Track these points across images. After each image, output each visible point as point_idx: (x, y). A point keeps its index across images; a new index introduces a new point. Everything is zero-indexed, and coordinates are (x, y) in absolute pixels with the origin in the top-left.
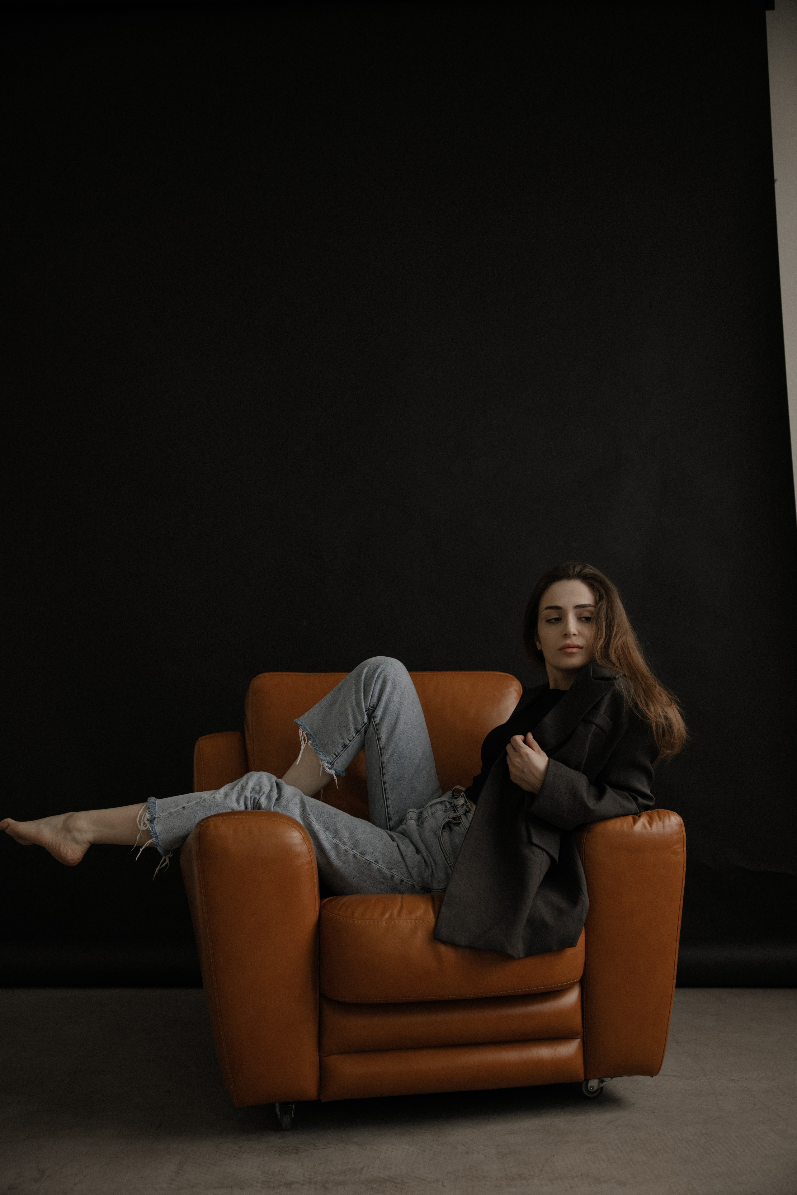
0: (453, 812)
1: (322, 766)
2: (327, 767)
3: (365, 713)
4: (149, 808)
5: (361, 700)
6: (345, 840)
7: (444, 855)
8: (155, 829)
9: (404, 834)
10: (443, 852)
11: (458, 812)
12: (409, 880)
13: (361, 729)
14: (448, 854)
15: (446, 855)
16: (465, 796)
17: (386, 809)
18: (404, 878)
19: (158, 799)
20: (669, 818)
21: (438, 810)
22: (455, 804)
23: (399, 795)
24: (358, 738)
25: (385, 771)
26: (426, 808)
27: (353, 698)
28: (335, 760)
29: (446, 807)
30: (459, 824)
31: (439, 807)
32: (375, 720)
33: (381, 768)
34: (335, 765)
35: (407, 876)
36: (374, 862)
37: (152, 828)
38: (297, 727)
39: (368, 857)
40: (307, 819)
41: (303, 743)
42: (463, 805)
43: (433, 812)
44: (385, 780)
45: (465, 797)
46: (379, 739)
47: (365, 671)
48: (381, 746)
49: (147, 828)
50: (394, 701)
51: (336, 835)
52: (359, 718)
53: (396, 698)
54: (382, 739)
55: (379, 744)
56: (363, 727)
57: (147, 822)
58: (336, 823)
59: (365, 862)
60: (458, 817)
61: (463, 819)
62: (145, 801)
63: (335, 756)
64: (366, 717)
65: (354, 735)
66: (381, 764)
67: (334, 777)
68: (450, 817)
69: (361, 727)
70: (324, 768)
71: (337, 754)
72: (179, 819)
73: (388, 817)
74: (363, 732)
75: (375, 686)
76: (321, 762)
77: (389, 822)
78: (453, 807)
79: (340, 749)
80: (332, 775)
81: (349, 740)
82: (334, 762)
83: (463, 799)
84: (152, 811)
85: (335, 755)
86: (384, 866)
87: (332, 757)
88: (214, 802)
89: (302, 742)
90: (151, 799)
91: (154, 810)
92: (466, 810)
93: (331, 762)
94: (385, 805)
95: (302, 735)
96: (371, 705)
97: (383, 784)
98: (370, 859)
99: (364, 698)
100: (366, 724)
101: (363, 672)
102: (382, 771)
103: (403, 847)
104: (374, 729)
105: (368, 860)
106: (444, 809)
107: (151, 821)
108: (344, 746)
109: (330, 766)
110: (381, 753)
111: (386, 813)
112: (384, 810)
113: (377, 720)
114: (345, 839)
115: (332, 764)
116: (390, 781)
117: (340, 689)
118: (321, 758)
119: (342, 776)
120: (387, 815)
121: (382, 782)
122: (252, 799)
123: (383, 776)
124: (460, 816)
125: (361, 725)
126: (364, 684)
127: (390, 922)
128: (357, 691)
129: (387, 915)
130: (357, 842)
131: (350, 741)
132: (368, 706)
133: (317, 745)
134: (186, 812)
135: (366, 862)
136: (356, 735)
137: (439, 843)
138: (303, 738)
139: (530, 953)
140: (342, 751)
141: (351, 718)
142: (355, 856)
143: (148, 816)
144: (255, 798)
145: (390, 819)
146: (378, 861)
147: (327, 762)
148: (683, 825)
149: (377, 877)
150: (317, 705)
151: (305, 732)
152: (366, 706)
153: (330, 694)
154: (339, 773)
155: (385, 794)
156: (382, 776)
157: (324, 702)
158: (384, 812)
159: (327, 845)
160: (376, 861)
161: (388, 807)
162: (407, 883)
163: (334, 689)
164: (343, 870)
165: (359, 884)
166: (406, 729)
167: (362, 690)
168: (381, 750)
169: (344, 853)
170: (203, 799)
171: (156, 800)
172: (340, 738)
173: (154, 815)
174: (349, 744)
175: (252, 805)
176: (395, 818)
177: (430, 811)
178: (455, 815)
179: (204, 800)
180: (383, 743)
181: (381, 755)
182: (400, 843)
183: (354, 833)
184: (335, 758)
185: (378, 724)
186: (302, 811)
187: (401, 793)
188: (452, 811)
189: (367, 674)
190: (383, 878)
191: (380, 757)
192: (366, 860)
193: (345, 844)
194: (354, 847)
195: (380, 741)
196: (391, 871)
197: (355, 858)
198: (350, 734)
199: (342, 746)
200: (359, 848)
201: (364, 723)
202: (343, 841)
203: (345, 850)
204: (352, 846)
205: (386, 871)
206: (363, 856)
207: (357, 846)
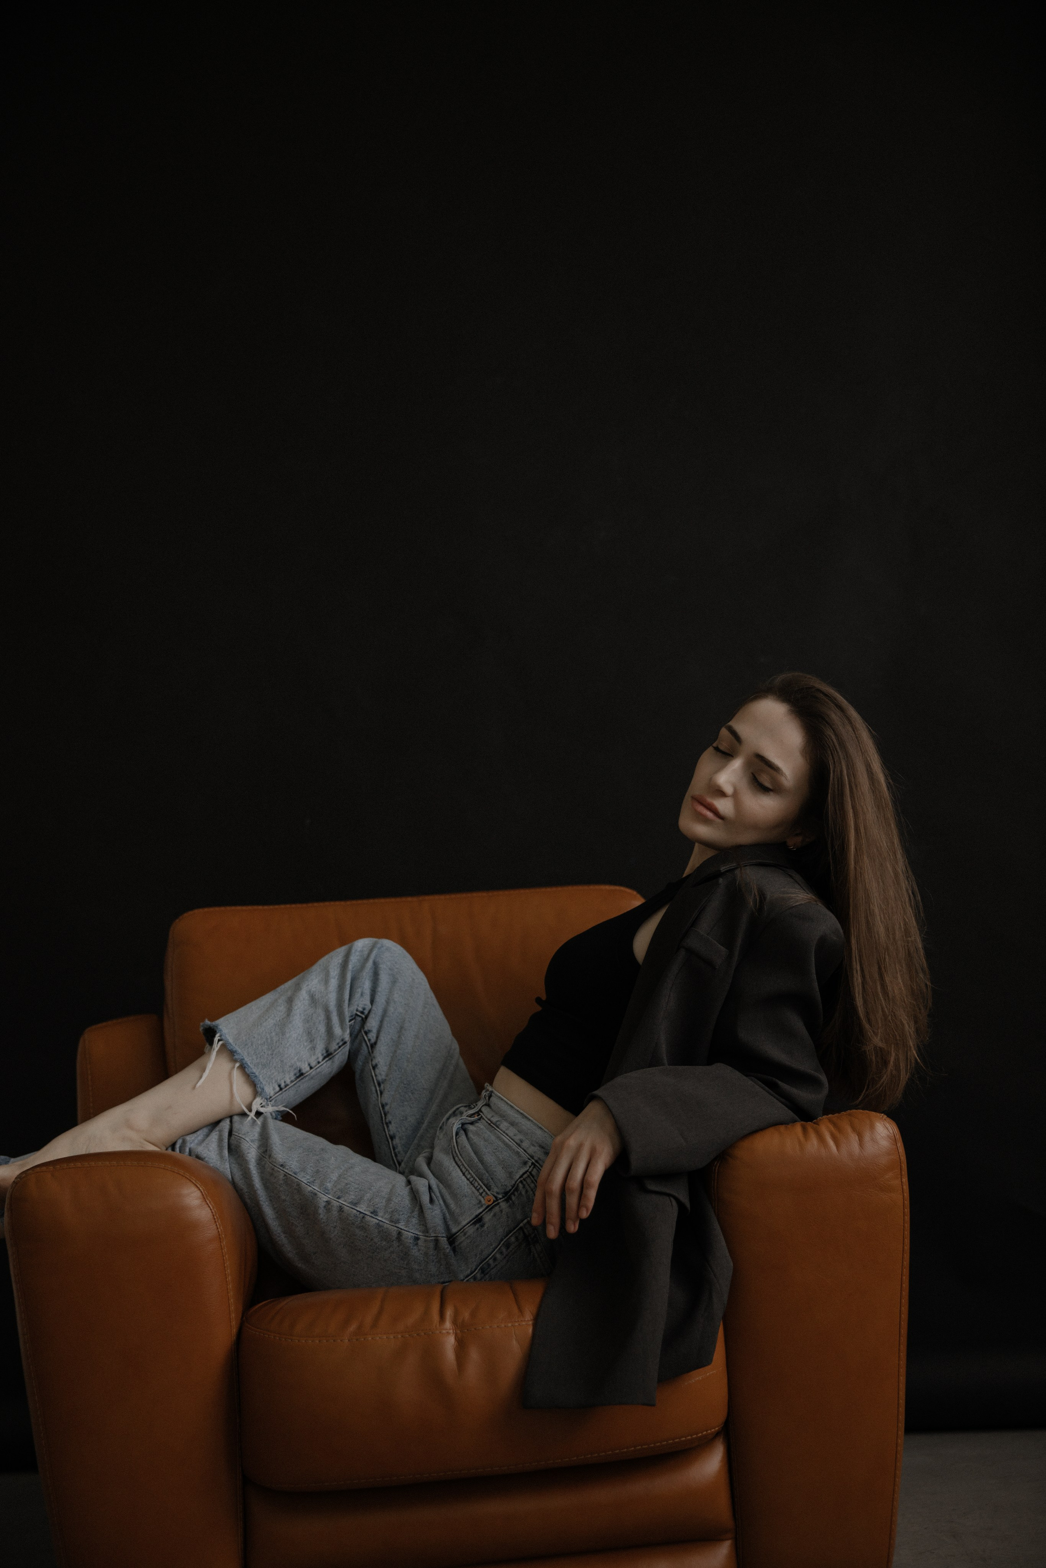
3: (347, 1023)
12: (425, 1235)
13: (335, 1050)
18: (418, 1233)
24: (325, 1066)
28: (276, 1096)
32: (367, 1034)
33: (383, 1115)
36: (371, 1215)
39: (362, 1208)
44: (391, 1133)
46: (375, 1067)
48: (380, 1078)
50: (394, 1002)
51: (315, 1180)
52: (337, 1031)
54: (379, 1066)
55: (376, 1076)
56: (340, 1047)
59: (356, 1216)
63: (278, 1089)
66: (381, 1109)
69: (337, 1047)
71: (283, 1085)
74: (340, 1056)
79: (290, 1079)
81: (309, 1065)
85: (279, 1086)
86: (386, 1219)
87: (274, 1089)
98: (365, 1210)
102: (385, 1119)
104: (365, 1050)
105: (362, 1213)
108: (298, 1075)
110: (380, 1090)
113: (372, 1036)
114: (328, 1184)
121: (389, 1138)
125: (338, 1044)
130: (348, 1186)
131: (311, 1068)
132: (357, 1012)
135: (358, 1215)
136: (325, 1060)
140: (293, 1081)
142: (341, 1209)
146: (376, 1212)
149: (376, 1240)
156: (386, 1127)
160: (374, 1212)
168: (379, 1084)
172: (296, 1058)
174: (307, 1072)
180: (383, 1073)
183: (346, 1175)
184: (278, 1092)
190: (386, 1240)
191: (379, 1096)
192: (358, 1213)
193: (326, 1191)
194: (341, 1195)
195: (377, 1070)
196: (397, 1225)
197: (341, 1212)
198: (314, 1055)
199: (295, 1074)
200: (350, 1194)
201: (342, 1040)
202: (324, 1186)
203: (327, 1201)
204: (339, 1194)
205: (388, 1226)
206: (354, 1207)
207: (347, 1193)
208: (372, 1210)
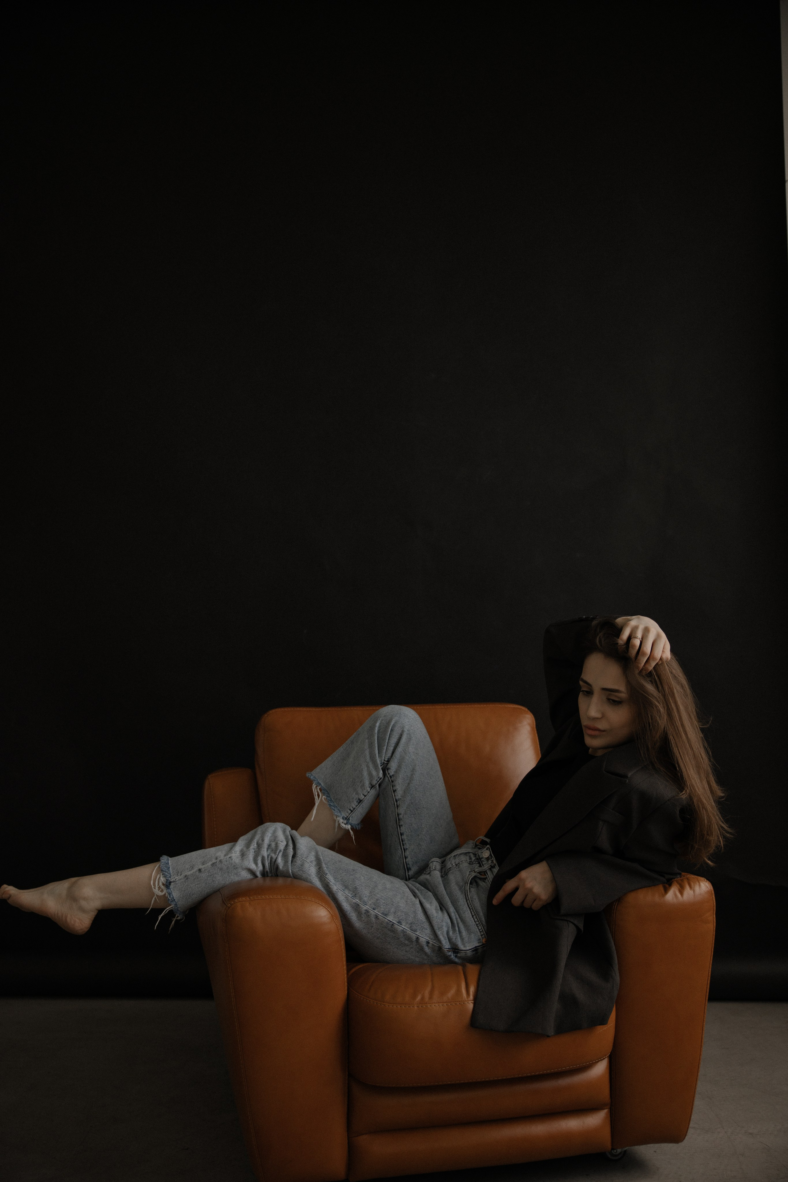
0: (478, 865)
1: (337, 821)
2: (343, 823)
3: (380, 768)
4: (162, 870)
5: (375, 755)
6: (365, 899)
7: (471, 912)
8: (172, 895)
9: (426, 885)
10: (469, 908)
11: (483, 866)
12: (434, 941)
13: (376, 784)
14: (475, 911)
15: (473, 912)
16: (490, 849)
17: (404, 859)
19: (171, 857)
20: (700, 885)
21: (463, 861)
22: (479, 856)
23: (418, 846)
24: (373, 792)
25: (402, 823)
26: (450, 858)
27: (367, 753)
28: (350, 815)
29: (471, 858)
30: (485, 879)
31: (463, 858)
32: (389, 771)
33: (398, 820)
34: (350, 819)
35: (432, 937)
36: (397, 924)
37: (170, 894)
38: (310, 783)
39: (390, 918)
40: (325, 879)
41: (317, 799)
42: (488, 859)
43: (457, 863)
44: (402, 832)
45: (491, 851)
46: (394, 791)
47: (378, 724)
48: (397, 798)
49: (163, 893)
50: (409, 753)
51: (356, 894)
52: (374, 773)
53: (411, 749)
54: (397, 791)
55: (395, 796)
56: (378, 782)
57: (162, 887)
58: (355, 881)
59: (388, 923)
60: (484, 872)
61: (488, 874)
62: (157, 860)
63: (350, 812)
64: (381, 772)
65: (369, 789)
66: (397, 816)
67: (350, 833)
68: (476, 870)
69: (376, 782)
70: (339, 824)
71: (352, 809)
72: (196, 883)
73: (407, 868)
74: (378, 787)
75: (389, 740)
76: (336, 818)
77: (408, 872)
78: (477, 859)
79: (354, 805)
80: (348, 830)
81: (363, 795)
82: (350, 817)
83: (488, 852)
84: (166, 873)
85: (350, 810)
86: (407, 927)
87: (348, 812)
88: (232, 864)
89: (316, 797)
90: (164, 859)
91: (168, 872)
92: (491, 865)
93: (346, 817)
94: (403, 855)
95: (315, 789)
96: (386, 760)
97: (400, 835)
98: (393, 920)
99: (379, 753)
100: (381, 778)
101: (376, 726)
102: (399, 822)
103: (427, 906)
104: (389, 780)
105: (391, 922)
106: (468, 860)
107: (167, 885)
108: (359, 801)
109: (345, 822)
110: (397, 805)
111: (404, 864)
112: (402, 861)
113: (392, 772)
115: (347, 819)
116: (407, 832)
117: (352, 742)
118: (336, 813)
119: (358, 829)
120: (405, 866)
121: (399, 834)
122: (269, 859)
123: (400, 828)
124: (486, 871)
125: (377, 780)
126: (378, 737)
127: (422, 1007)
128: (371, 745)
129: (419, 998)
130: (379, 901)
131: (365, 796)
132: (383, 761)
133: (331, 800)
134: (204, 875)
136: (370, 790)
137: (466, 898)
138: (316, 794)
139: (560, 1030)
140: (357, 806)
141: (365, 773)
142: (377, 917)
143: (163, 879)
144: (272, 858)
145: (409, 869)
146: (401, 922)
147: (343, 818)
148: (713, 892)
150: (329, 758)
151: (319, 787)
152: (381, 761)
153: (343, 747)
154: (354, 827)
155: (403, 845)
157: (336, 756)
158: (402, 863)
159: (346, 906)
161: (406, 858)
162: (433, 945)
163: (347, 742)
164: (364, 932)
165: (383, 945)
166: (422, 780)
167: (376, 745)
168: (397, 801)
169: (365, 913)
170: (219, 859)
171: (168, 860)
172: (354, 793)
173: (169, 879)
174: (364, 799)
175: (269, 864)
176: (414, 869)
177: (453, 862)
178: (480, 869)
179: (221, 861)
180: (399, 795)
181: (397, 806)
182: (423, 900)
183: (374, 892)
184: (351, 813)
185: (393, 775)
186: (319, 869)
187: (419, 844)
188: (477, 863)
189: (379, 727)
190: (408, 940)
191: (396, 808)
192: (389, 921)
193: (365, 903)
194: (375, 907)
195: (395, 793)
196: (416, 933)
197: (377, 919)
198: (364, 789)
199: (357, 802)
200: (381, 908)
201: (379, 778)
202: (363, 900)
203: (366, 910)
204: (373, 906)
205: (410, 932)
206: (385, 917)
207: (379, 906)
208: (398, 921)
